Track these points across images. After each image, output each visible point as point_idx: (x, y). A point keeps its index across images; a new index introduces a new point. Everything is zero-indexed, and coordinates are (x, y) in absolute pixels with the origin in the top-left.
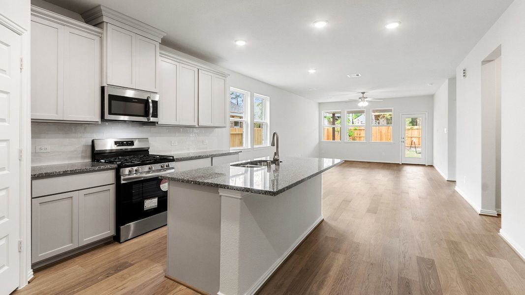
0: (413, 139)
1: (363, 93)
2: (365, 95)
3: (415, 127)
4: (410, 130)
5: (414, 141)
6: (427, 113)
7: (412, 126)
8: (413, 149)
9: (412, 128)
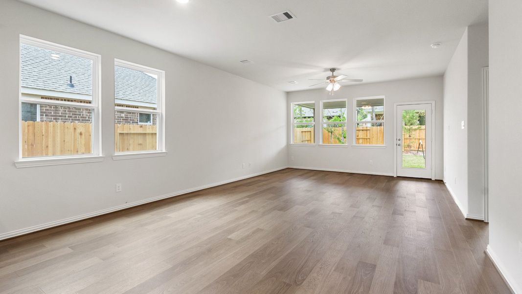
0: (421, 141)
1: (333, 70)
2: (335, 73)
3: (423, 127)
4: (418, 131)
5: (421, 143)
6: (433, 103)
7: (420, 126)
8: (421, 154)
9: (419, 128)
